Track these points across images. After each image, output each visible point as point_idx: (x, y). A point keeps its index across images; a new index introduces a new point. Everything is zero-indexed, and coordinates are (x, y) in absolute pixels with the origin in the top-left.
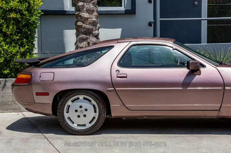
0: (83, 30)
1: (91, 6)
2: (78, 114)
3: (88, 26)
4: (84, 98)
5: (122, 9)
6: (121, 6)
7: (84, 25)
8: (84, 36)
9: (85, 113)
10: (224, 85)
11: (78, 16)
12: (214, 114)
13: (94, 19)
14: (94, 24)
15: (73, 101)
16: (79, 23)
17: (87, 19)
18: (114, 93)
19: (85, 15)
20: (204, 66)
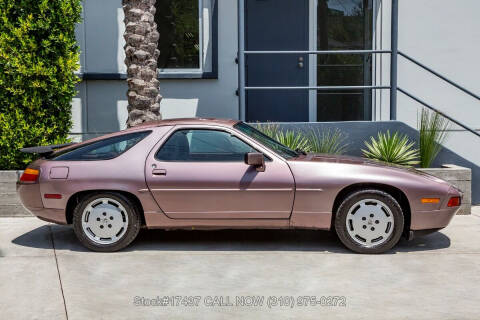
0: (136, 103)
1: (148, 70)
2: (100, 223)
3: (143, 98)
4: (109, 202)
5: (199, 71)
6: (198, 67)
7: (138, 96)
8: (138, 111)
9: (111, 222)
10: (295, 185)
11: (130, 83)
12: (283, 224)
13: (151, 88)
14: (152, 94)
15: (93, 207)
16: (132, 94)
17: (142, 87)
18: (149, 195)
19: (140, 82)
20: (270, 159)
